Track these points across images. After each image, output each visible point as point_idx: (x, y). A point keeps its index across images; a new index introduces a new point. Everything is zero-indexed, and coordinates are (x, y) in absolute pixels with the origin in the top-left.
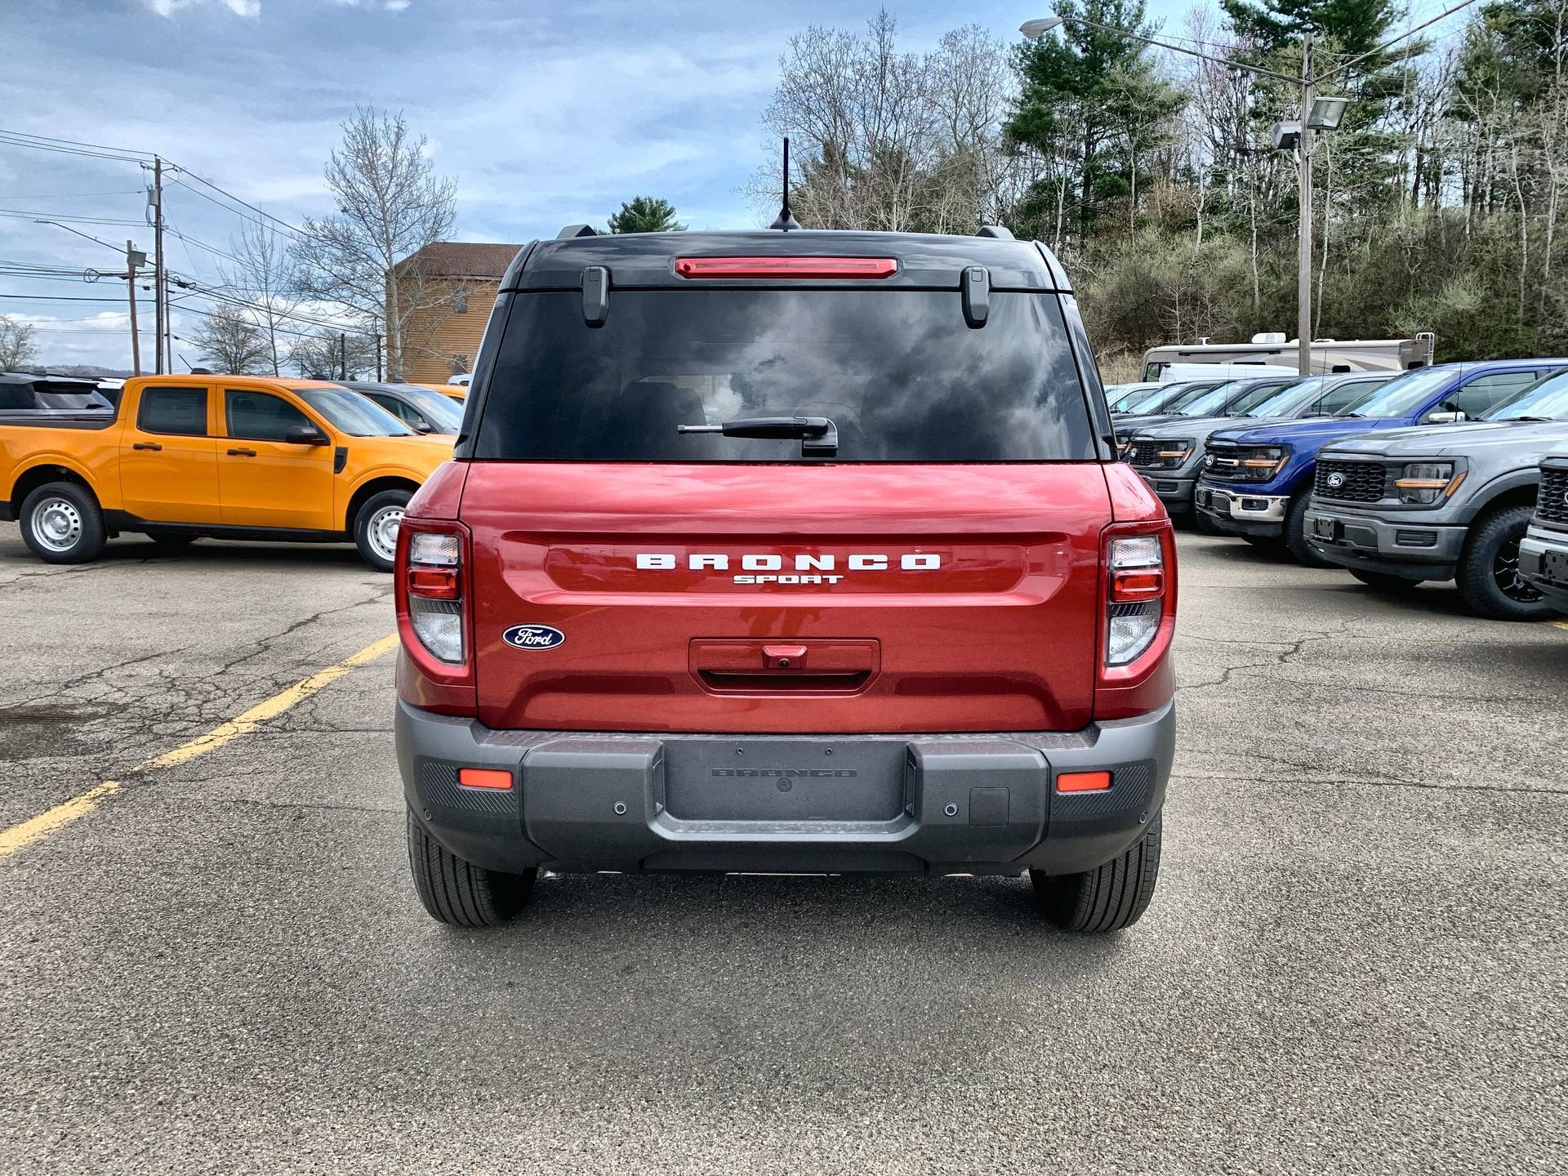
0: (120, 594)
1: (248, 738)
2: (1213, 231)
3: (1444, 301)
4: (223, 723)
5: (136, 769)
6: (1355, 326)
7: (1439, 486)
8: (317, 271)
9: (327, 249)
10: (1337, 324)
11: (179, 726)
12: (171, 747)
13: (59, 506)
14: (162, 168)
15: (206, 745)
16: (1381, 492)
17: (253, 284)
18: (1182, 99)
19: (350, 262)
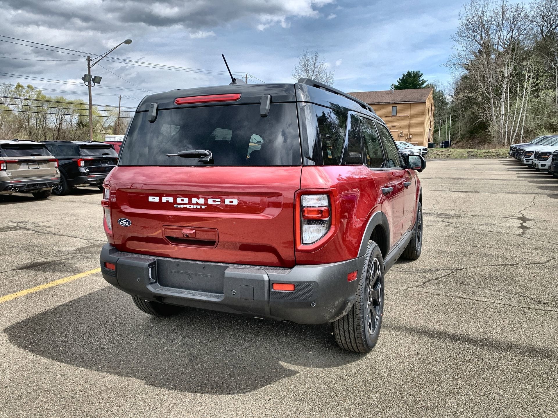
14: (248, 76)
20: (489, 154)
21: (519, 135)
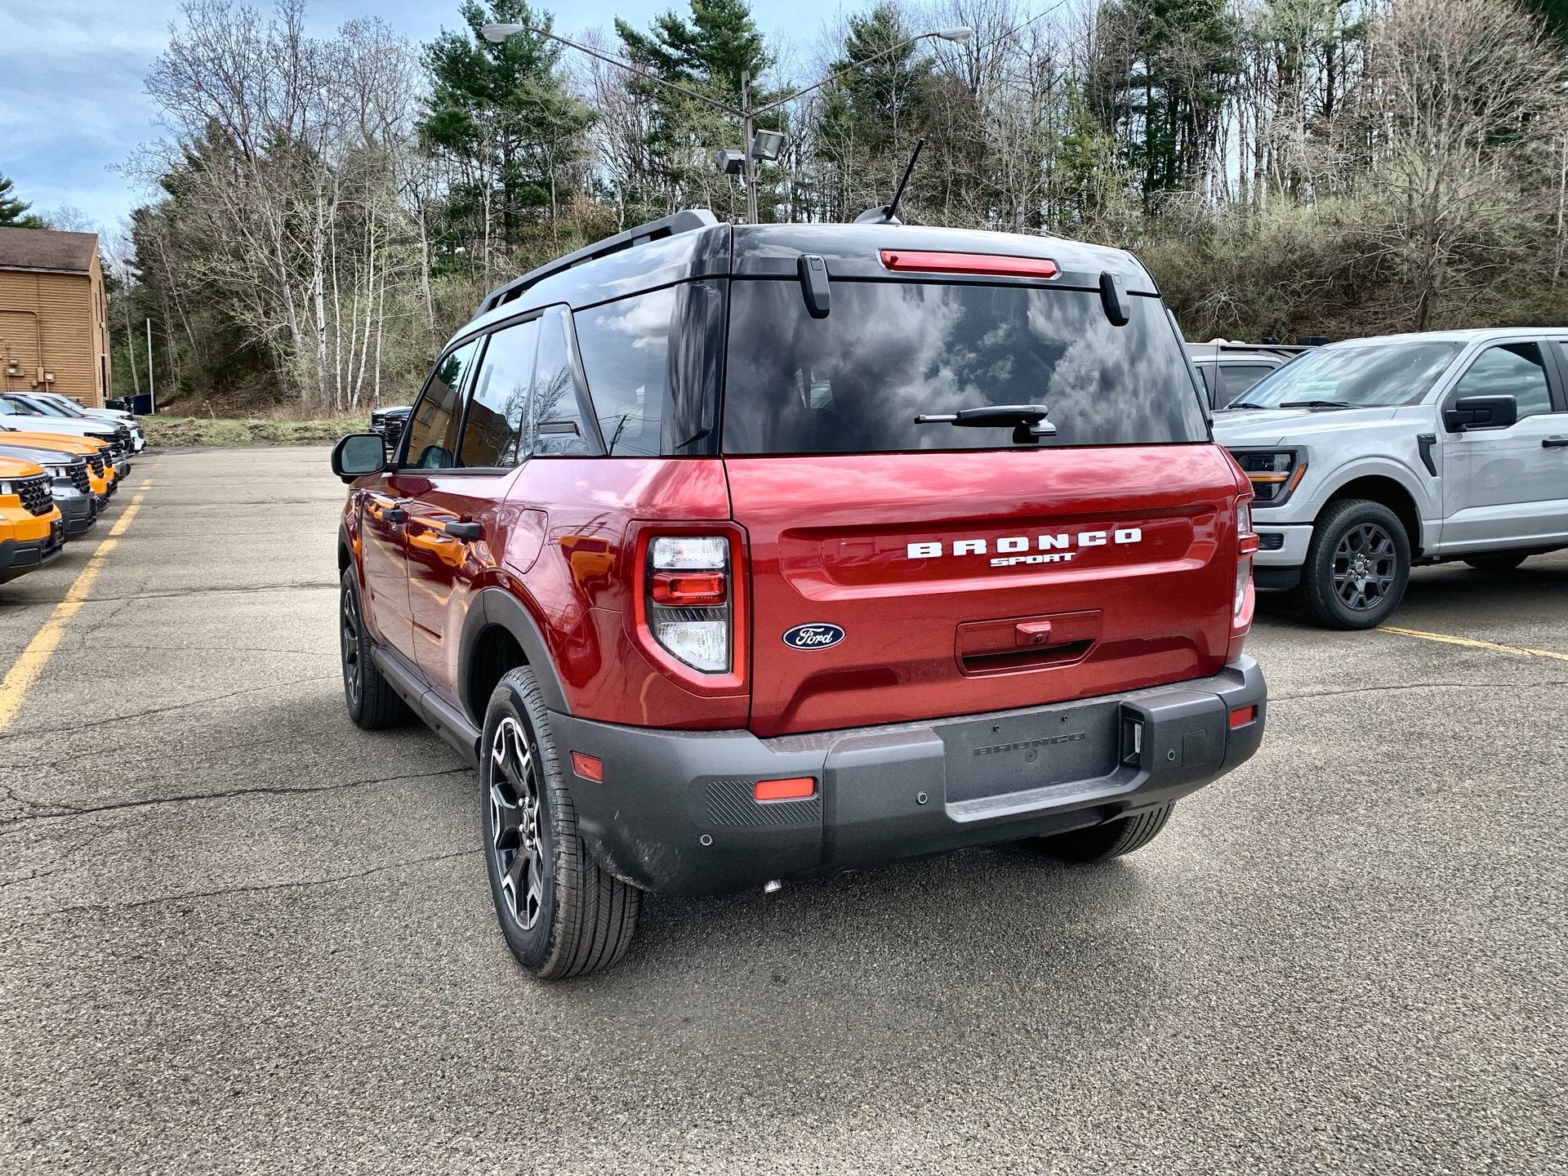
18: (593, 118)
20: (308, 434)
21: (369, 384)
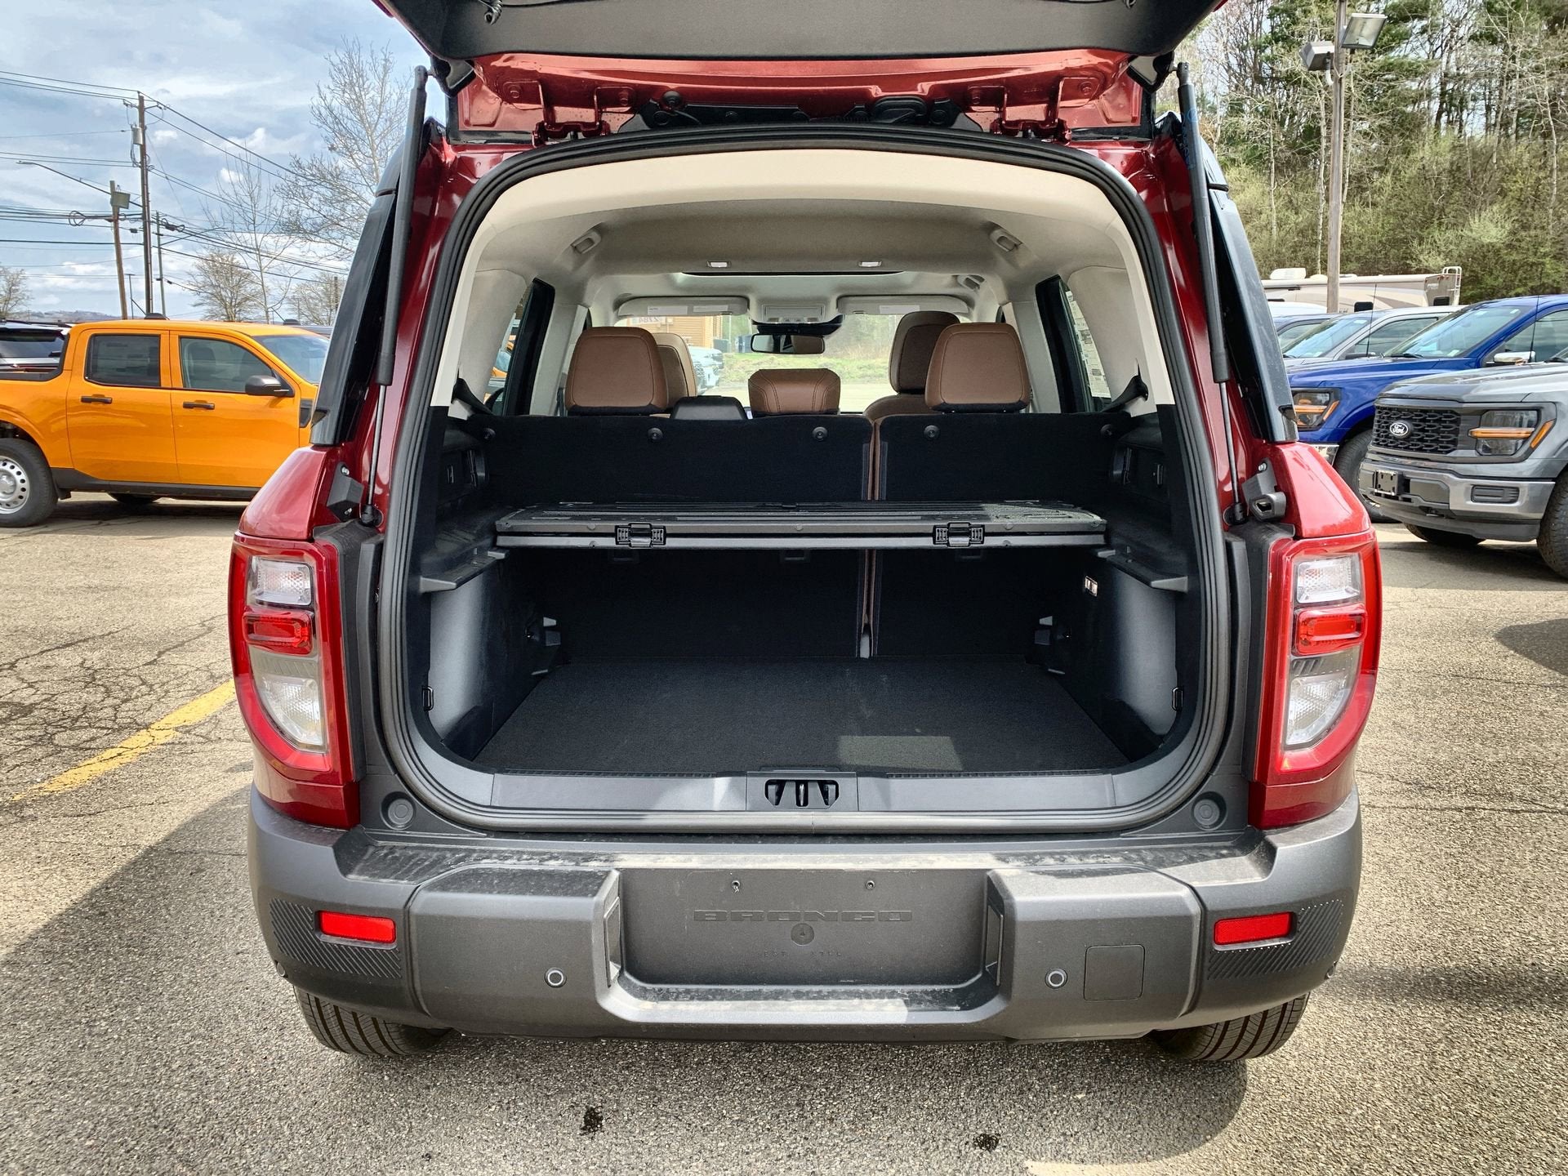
0: (63, 563)
1: (164, 750)
2: (1228, 163)
3: (1469, 234)
4: (138, 730)
5: (17, 798)
6: (1377, 261)
7: (1523, 435)
8: (305, 213)
9: (315, 189)
10: (1358, 259)
11: (84, 735)
12: (70, 764)
13: (5, 464)
14: (146, 104)
15: (111, 762)
16: (1454, 442)
17: (242, 226)
19: (339, 201)
